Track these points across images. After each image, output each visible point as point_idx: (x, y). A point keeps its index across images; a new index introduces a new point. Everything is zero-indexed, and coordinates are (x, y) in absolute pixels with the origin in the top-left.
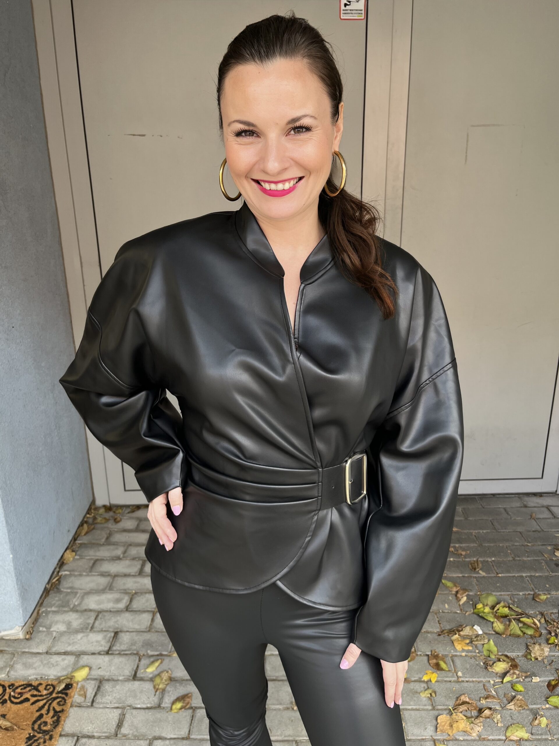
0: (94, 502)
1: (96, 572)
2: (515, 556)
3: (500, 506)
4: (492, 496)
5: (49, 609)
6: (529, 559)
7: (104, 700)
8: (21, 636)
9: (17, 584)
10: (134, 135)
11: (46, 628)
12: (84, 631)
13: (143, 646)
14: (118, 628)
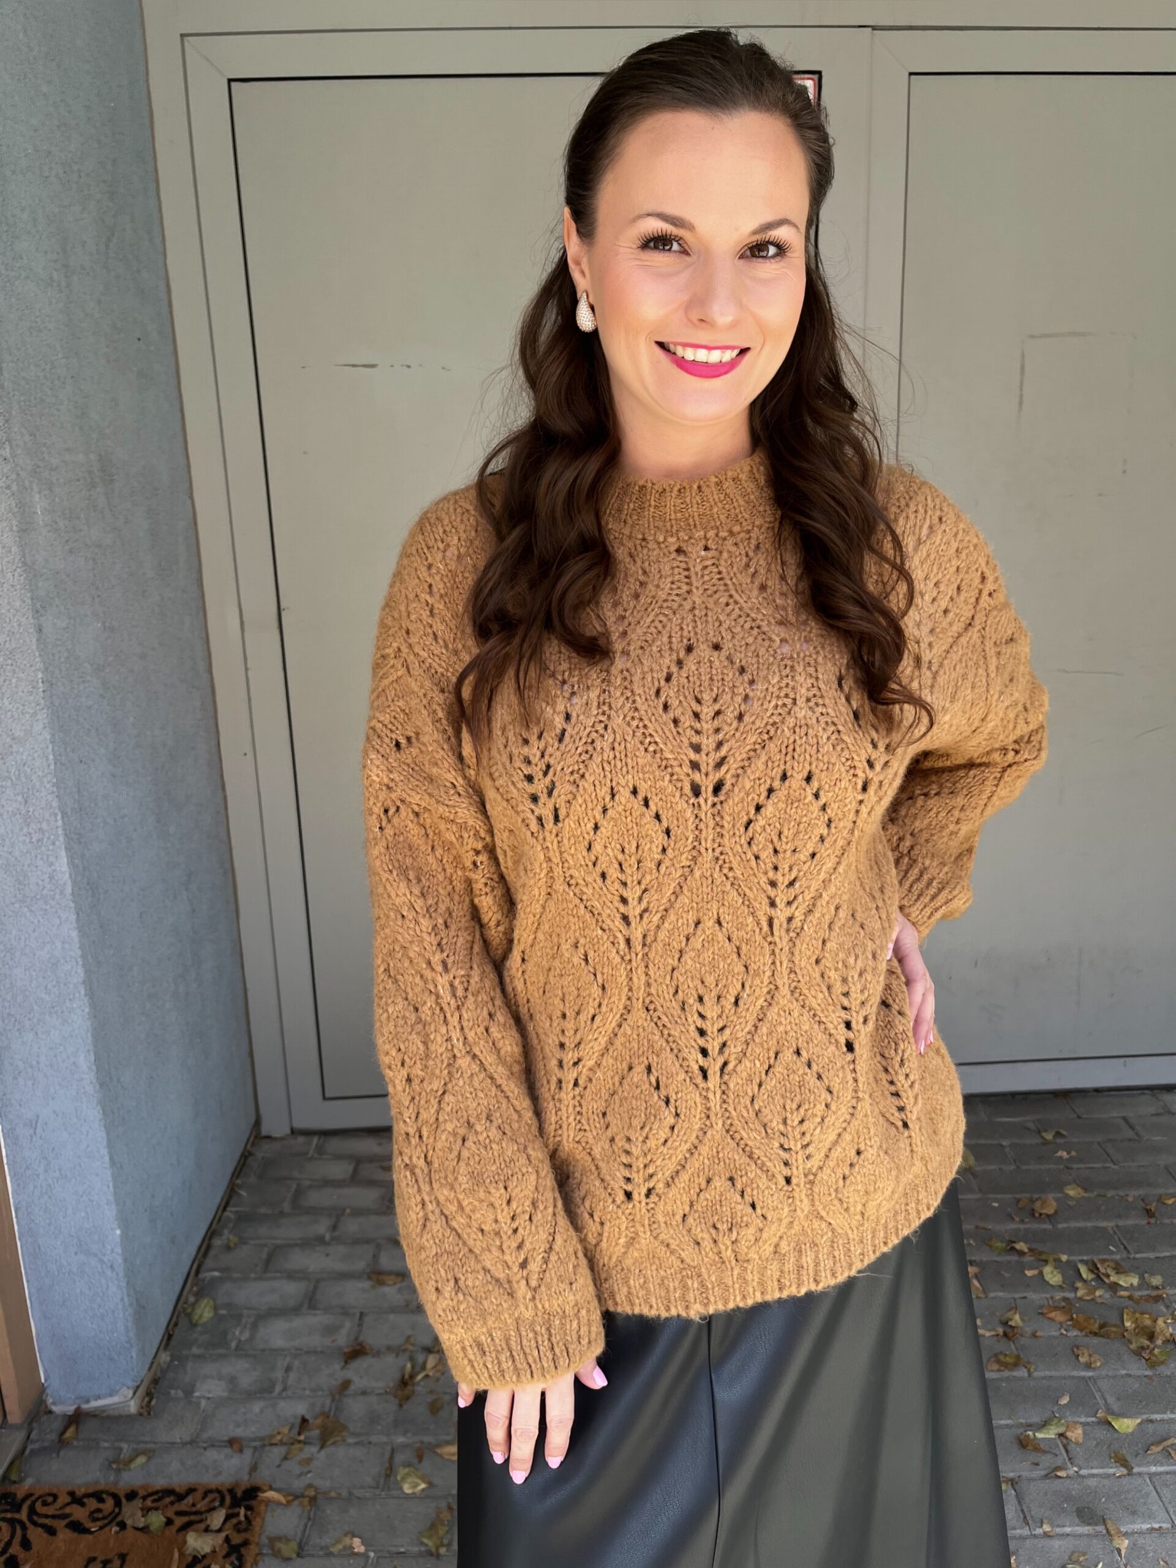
0: (258, 1123)
1: (277, 1272)
3: (1115, 1114)
4: (1097, 1095)
5: (185, 1352)
7: (326, 1540)
8: (133, 1407)
9: (129, 1295)
10: (354, 366)
11: (185, 1392)
12: (266, 1395)
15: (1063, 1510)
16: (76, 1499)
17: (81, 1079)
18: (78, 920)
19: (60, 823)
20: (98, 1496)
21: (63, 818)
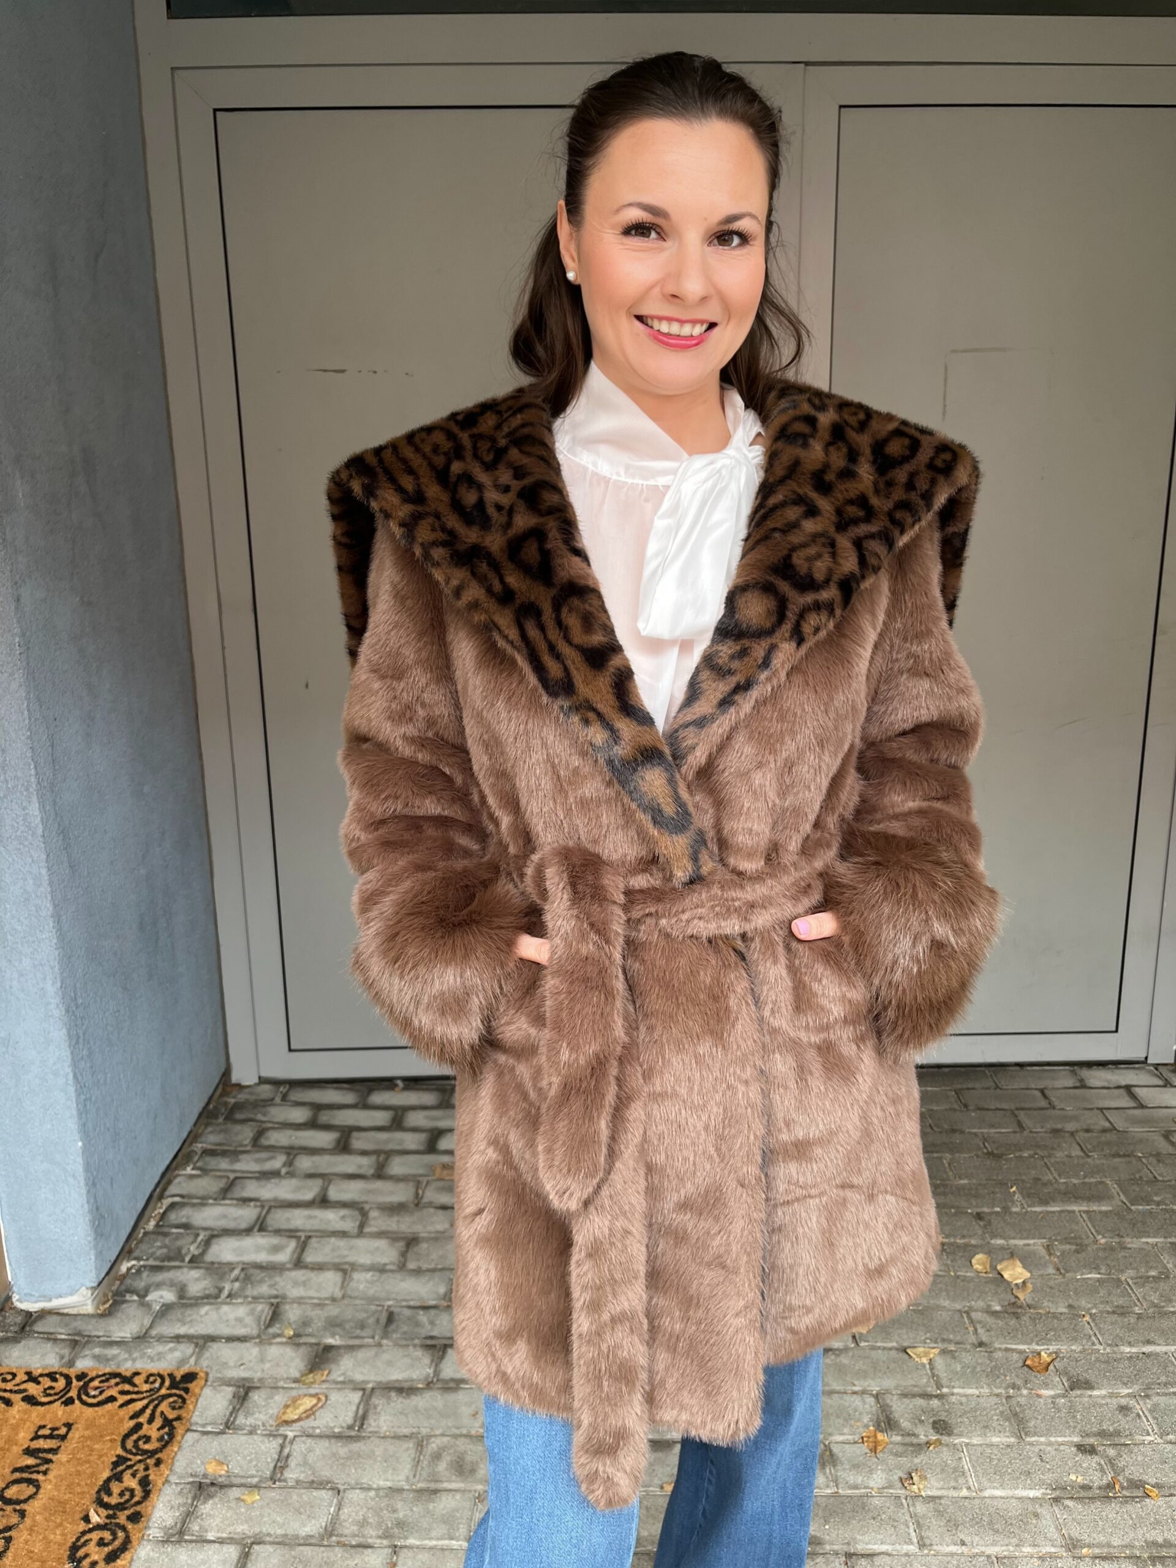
0: (227, 1073)
1: (232, 1199)
2: (1060, 1175)
3: (1033, 1086)
4: (1018, 1068)
5: (143, 1263)
6: (1087, 1180)
7: (250, 1421)
8: (89, 1308)
9: (88, 1202)
10: (325, 371)
11: (138, 1295)
12: (212, 1301)
13: (325, 1328)
14: (276, 1297)
15: (922, 1422)
16: (32, 1378)
17: (49, 1003)
18: (47, 861)
19: (33, 772)
20: (52, 1376)
21: (36, 767)
